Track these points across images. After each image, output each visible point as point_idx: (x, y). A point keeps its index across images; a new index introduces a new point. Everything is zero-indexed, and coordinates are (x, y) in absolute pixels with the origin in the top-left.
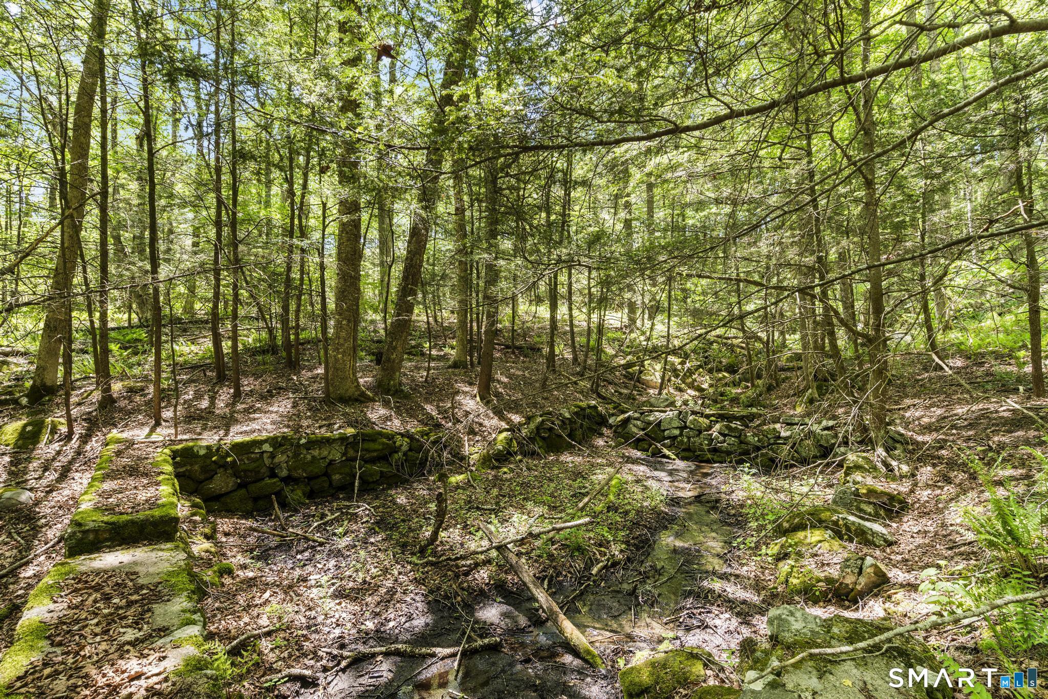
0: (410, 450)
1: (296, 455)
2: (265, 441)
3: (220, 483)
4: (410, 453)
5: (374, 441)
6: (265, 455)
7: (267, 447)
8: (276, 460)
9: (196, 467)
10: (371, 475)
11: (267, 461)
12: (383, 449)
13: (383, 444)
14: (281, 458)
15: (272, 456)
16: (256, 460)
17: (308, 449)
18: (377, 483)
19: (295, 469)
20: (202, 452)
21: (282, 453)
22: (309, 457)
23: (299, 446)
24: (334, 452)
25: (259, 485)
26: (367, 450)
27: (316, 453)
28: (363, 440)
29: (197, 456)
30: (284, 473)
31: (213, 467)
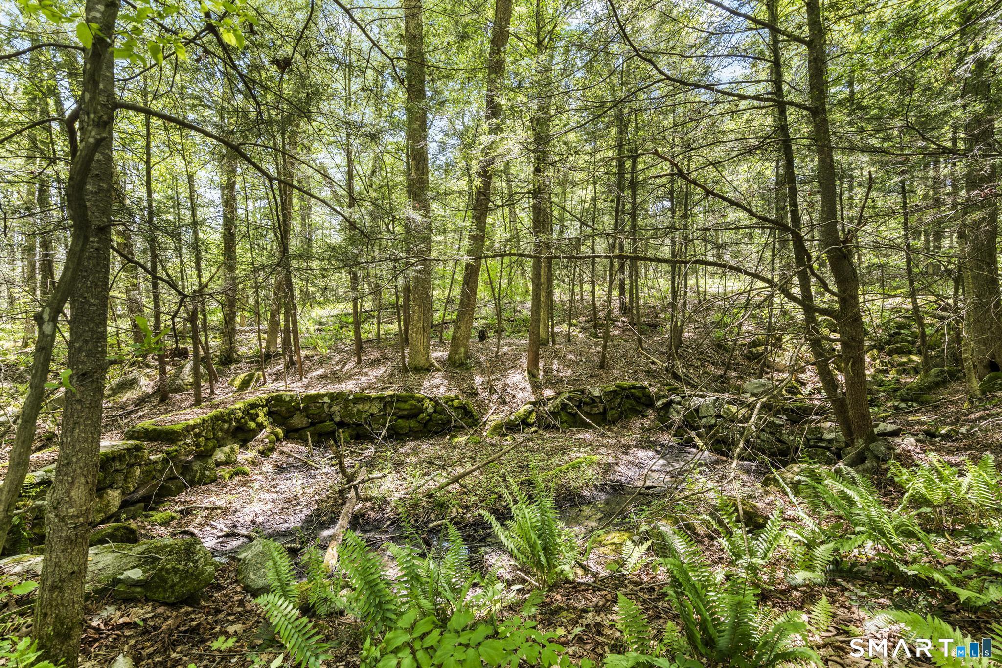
0: (435, 412)
1: (346, 407)
2: (326, 395)
3: (298, 421)
4: (434, 415)
5: (405, 402)
6: (325, 405)
7: (326, 399)
8: (332, 409)
9: (284, 409)
10: (402, 428)
11: (326, 410)
12: (411, 409)
13: (412, 405)
14: (335, 408)
15: (330, 407)
16: (319, 408)
17: (354, 403)
18: (406, 435)
19: (345, 416)
20: (287, 399)
21: (337, 405)
22: (355, 410)
23: (347, 400)
24: (373, 407)
25: (321, 425)
26: (398, 408)
27: (360, 407)
28: (398, 401)
29: (284, 401)
30: (337, 419)
31: (292, 409)
